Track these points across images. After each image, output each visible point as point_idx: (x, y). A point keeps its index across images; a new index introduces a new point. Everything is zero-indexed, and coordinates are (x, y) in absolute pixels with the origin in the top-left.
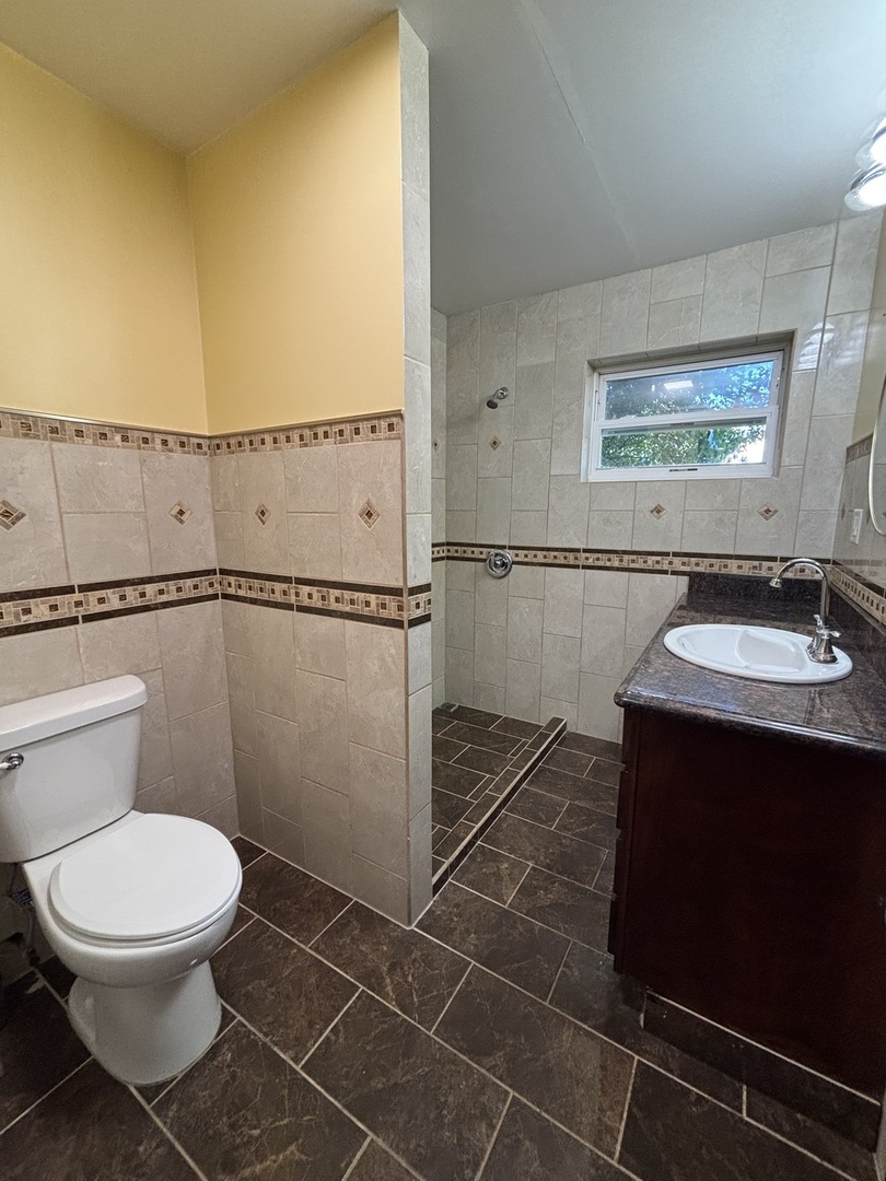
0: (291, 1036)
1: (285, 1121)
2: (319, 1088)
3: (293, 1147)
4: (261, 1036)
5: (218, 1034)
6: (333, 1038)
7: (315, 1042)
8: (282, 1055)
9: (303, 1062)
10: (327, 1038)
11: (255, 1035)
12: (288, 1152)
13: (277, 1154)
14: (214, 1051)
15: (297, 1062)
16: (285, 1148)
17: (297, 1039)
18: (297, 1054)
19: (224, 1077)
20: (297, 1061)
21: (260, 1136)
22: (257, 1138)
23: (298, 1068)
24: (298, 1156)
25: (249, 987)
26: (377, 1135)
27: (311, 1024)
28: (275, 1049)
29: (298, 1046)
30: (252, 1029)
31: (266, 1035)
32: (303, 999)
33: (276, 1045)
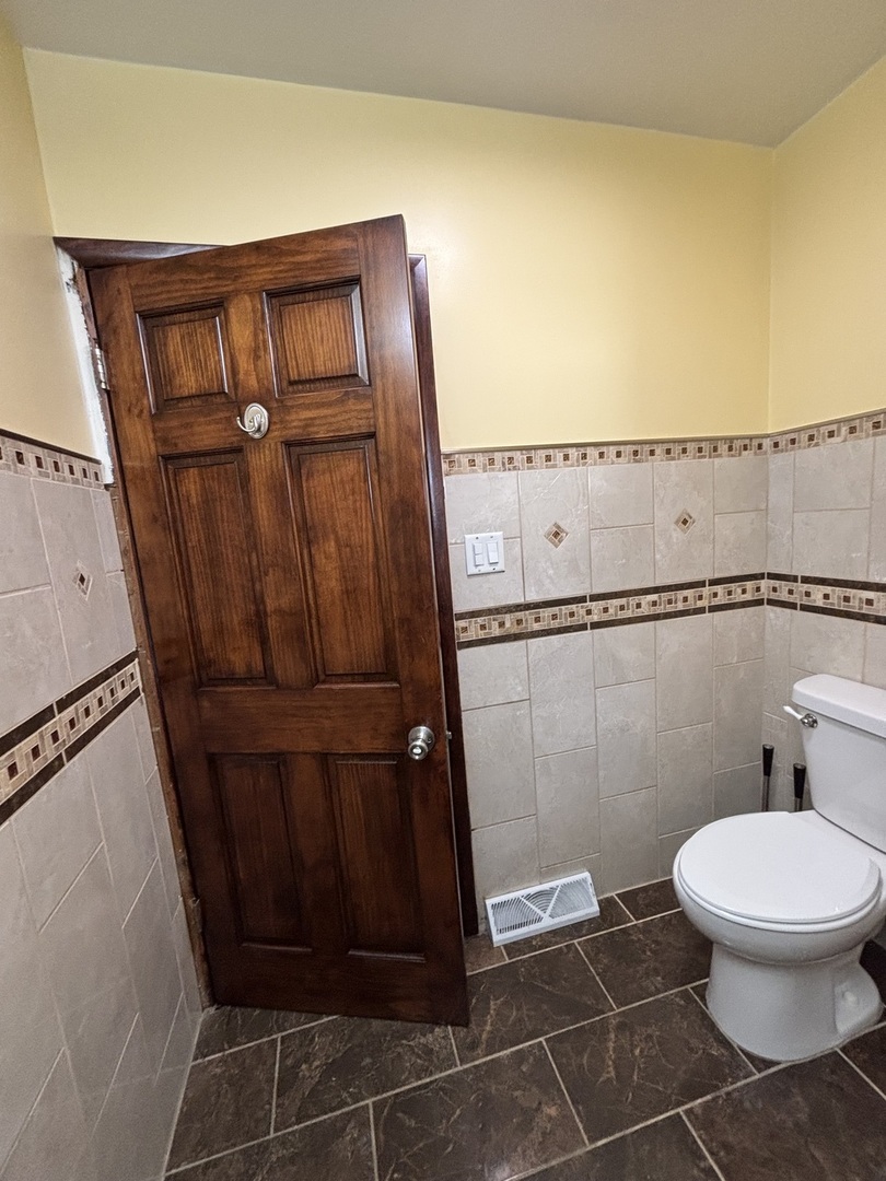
0: (719, 1119)
1: (635, 1078)
2: (653, 1121)
3: (613, 1074)
4: (730, 1088)
5: (742, 1051)
6: (702, 1165)
7: (703, 1142)
8: (699, 1101)
9: (684, 1118)
10: (705, 1159)
11: (732, 1083)
12: (611, 1069)
13: (614, 1062)
14: (724, 1042)
15: (686, 1112)
16: (615, 1068)
17: (713, 1123)
18: (697, 1117)
19: (694, 1042)
20: (689, 1112)
21: (633, 1054)
22: (632, 1051)
23: (680, 1110)
24: (605, 1076)
25: (799, 1099)
26: (588, 1152)
27: (727, 1147)
28: (709, 1097)
29: (705, 1121)
30: (739, 1084)
31: (728, 1094)
32: (767, 1154)
33: (713, 1099)
